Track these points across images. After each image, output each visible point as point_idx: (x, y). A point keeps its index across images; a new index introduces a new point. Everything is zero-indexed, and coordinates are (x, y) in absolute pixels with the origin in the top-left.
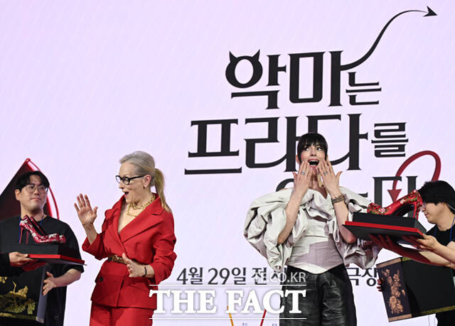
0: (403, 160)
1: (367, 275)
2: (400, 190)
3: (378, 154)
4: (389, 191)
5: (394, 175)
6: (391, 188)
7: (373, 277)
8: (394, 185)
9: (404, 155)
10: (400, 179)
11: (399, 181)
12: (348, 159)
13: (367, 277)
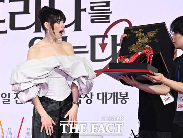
0: (108, 25)
1: (86, 97)
2: (107, 44)
3: (92, 21)
4: (100, 44)
5: (103, 34)
6: (101, 43)
7: (90, 99)
8: (103, 40)
9: (109, 22)
10: (107, 37)
11: (106, 38)
12: (74, 24)
13: (86, 98)
